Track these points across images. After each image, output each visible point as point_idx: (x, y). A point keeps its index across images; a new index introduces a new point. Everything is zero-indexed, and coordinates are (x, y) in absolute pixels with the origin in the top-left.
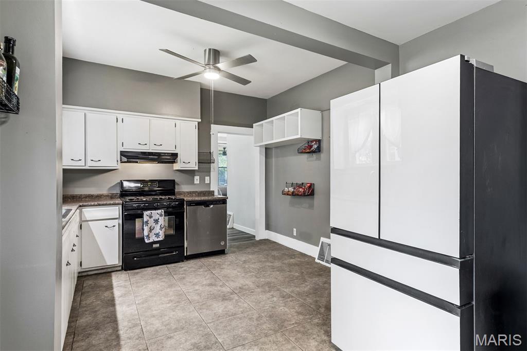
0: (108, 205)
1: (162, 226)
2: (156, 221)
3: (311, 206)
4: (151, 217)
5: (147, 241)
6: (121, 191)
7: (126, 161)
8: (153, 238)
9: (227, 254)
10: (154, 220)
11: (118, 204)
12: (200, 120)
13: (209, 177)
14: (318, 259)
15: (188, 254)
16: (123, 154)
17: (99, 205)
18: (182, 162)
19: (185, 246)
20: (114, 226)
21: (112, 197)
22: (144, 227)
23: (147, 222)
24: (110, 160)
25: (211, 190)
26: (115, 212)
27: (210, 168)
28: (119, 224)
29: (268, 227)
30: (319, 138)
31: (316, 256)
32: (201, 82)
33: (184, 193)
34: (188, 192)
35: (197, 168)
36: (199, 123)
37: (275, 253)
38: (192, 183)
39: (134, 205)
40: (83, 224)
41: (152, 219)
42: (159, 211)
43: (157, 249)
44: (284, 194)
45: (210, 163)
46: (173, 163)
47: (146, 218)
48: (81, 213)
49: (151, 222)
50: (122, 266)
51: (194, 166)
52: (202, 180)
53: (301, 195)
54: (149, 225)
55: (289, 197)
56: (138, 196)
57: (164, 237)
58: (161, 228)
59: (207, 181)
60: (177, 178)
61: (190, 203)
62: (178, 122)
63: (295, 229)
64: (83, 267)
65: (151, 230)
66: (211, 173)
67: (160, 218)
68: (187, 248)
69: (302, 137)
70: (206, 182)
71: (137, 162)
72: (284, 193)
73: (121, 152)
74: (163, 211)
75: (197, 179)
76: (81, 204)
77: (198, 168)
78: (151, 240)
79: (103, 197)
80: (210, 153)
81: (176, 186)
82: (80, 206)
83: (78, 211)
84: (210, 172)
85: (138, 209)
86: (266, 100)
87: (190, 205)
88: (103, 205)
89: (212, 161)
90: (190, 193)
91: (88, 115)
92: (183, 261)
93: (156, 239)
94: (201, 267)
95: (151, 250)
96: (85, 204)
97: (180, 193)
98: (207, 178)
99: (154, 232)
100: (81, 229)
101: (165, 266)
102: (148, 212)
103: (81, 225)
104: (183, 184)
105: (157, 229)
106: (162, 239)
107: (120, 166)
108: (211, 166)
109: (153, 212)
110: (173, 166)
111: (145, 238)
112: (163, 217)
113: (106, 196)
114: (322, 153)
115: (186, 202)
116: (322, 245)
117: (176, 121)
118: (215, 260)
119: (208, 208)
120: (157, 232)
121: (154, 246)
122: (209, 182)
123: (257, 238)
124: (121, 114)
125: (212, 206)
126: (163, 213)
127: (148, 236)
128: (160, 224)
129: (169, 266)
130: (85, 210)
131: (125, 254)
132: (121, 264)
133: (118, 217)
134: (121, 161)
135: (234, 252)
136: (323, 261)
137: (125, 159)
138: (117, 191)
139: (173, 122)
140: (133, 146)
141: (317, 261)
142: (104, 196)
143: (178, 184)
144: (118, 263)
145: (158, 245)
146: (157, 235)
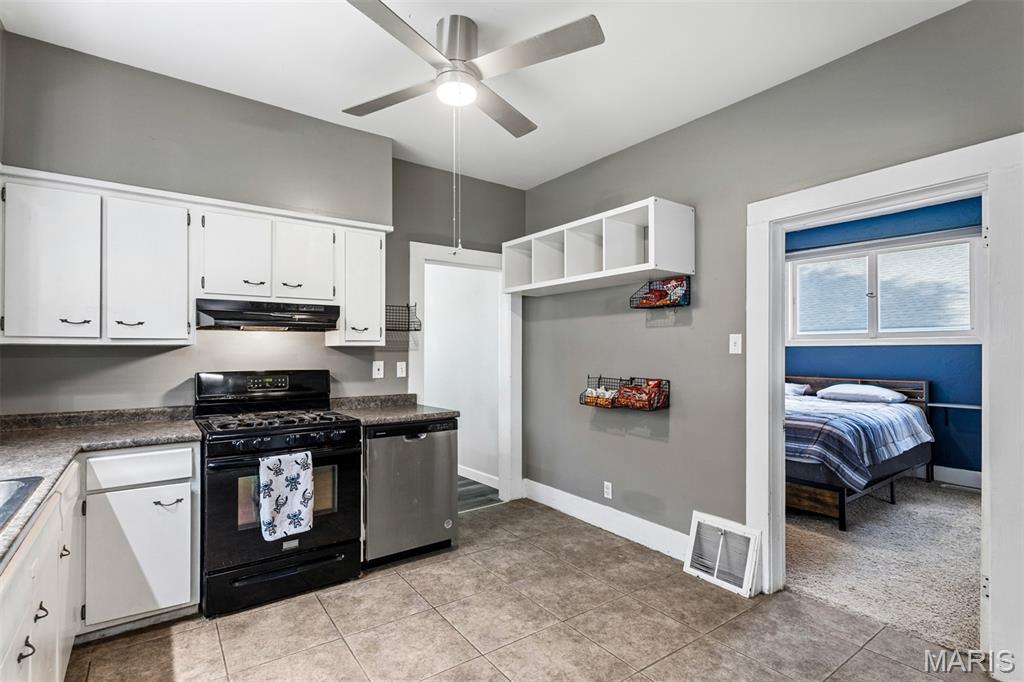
0: (163, 444)
1: (308, 495)
2: (293, 482)
3: (662, 434)
4: (278, 472)
5: (267, 537)
6: (196, 402)
7: (213, 324)
8: (285, 528)
9: (457, 547)
10: (287, 480)
11: (192, 440)
12: (391, 229)
13: (404, 363)
14: (692, 566)
15: (369, 558)
16: (202, 306)
17: (137, 445)
18: (349, 328)
19: (362, 539)
20: (180, 500)
21: (173, 416)
22: (262, 501)
23: (268, 487)
24: (170, 322)
25: (410, 392)
26: (183, 461)
27: (408, 342)
28: (192, 493)
29: (528, 472)
30: (688, 270)
31: (686, 558)
32: (394, 138)
33: (350, 400)
34: (358, 400)
35: (383, 343)
36: (388, 235)
37: (568, 543)
38: (368, 376)
39: (234, 442)
40: (90, 499)
41: (282, 478)
42: (300, 456)
43: (292, 552)
44: (586, 403)
45: (408, 330)
46: (324, 331)
47: (265, 476)
48: (84, 471)
49: (280, 486)
50: (200, 605)
51: (376, 337)
52: (390, 369)
53: (640, 409)
54: (274, 495)
55: (590, 409)
56: (240, 412)
57: (311, 523)
58: (305, 503)
59: (401, 373)
60: (334, 365)
61: (377, 430)
62: (340, 231)
63: (608, 485)
64: (90, 619)
65: (278, 506)
66: (410, 352)
67: (303, 473)
68: (365, 542)
69: (658, 268)
70: (399, 375)
71: (238, 328)
72: (584, 401)
73: (198, 300)
74: (309, 453)
75: (378, 369)
76: (85, 445)
77: (386, 341)
78: (279, 535)
79: (148, 416)
80: (408, 307)
81: (332, 386)
82: (82, 451)
83: (75, 465)
84: (407, 351)
85: (244, 453)
86: (524, 192)
87: (375, 437)
88: (148, 444)
89: (412, 327)
90: (365, 402)
91: (112, 202)
92: (356, 578)
93: (292, 531)
94: (408, 598)
95: (277, 558)
96: (95, 444)
97: (341, 402)
98: (401, 366)
99: (286, 510)
100: (84, 513)
101: (312, 595)
102: (272, 460)
103: (84, 502)
104: (347, 380)
105: (295, 504)
106: (308, 529)
107: (195, 338)
108: (411, 338)
109: (284, 457)
110: (324, 336)
111: (263, 528)
112: (310, 470)
113: (159, 413)
114: (697, 306)
115: (365, 427)
116: (698, 533)
117: (336, 227)
118: (435, 572)
119: (415, 441)
120: (296, 510)
121: (286, 546)
122: (404, 375)
123: (505, 496)
124: (200, 206)
125: (423, 436)
126: (310, 461)
127: (271, 525)
128: (301, 489)
129: (324, 594)
130: (95, 461)
131: (209, 573)
132: (198, 601)
133: (190, 475)
134: (198, 323)
135: (469, 542)
136: (712, 575)
137: (210, 321)
138: (189, 399)
139: (329, 230)
140: (230, 288)
141: (688, 569)
142: (152, 413)
143: (336, 381)
144: (188, 600)
145: (295, 544)
146: (295, 519)
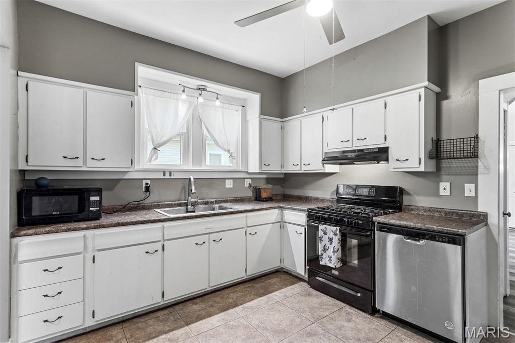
0: (298, 210)
1: (335, 249)
2: (331, 240)
4: (325, 233)
5: (321, 262)
6: (337, 197)
8: (326, 261)
10: (328, 238)
12: (426, 84)
13: (473, 185)
17: (292, 209)
23: (321, 239)
27: (477, 167)
33: (418, 208)
34: (424, 209)
35: (422, 169)
38: (435, 193)
42: (334, 228)
45: (477, 157)
47: (320, 233)
51: (416, 165)
52: (457, 189)
54: (324, 243)
58: (334, 252)
59: (469, 193)
61: (381, 227)
65: (325, 249)
66: (479, 176)
67: (335, 237)
70: (467, 195)
73: (325, 153)
74: (338, 228)
75: (444, 188)
81: (405, 197)
82: (281, 207)
84: (477, 175)
87: (381, 231)
90: (430, 211)
93: (329, 264)
97: (411, 208)
98: (469, 187)
99: (327, 253)
102: (323, 226)
104: (418, 194)
105: (330, 251)
108: (480, 164)
109: (328, 227)
111: (320, 257)
112: (338, 237)
117: (387, 98)
120: (330, 256)
122: (473, 195)
124: (326, 112)
126: (338, 232)
128: (333, 245)
130: (286, 212)
133: (305, 224)
139: (382, 102)
146: (330, 259)
